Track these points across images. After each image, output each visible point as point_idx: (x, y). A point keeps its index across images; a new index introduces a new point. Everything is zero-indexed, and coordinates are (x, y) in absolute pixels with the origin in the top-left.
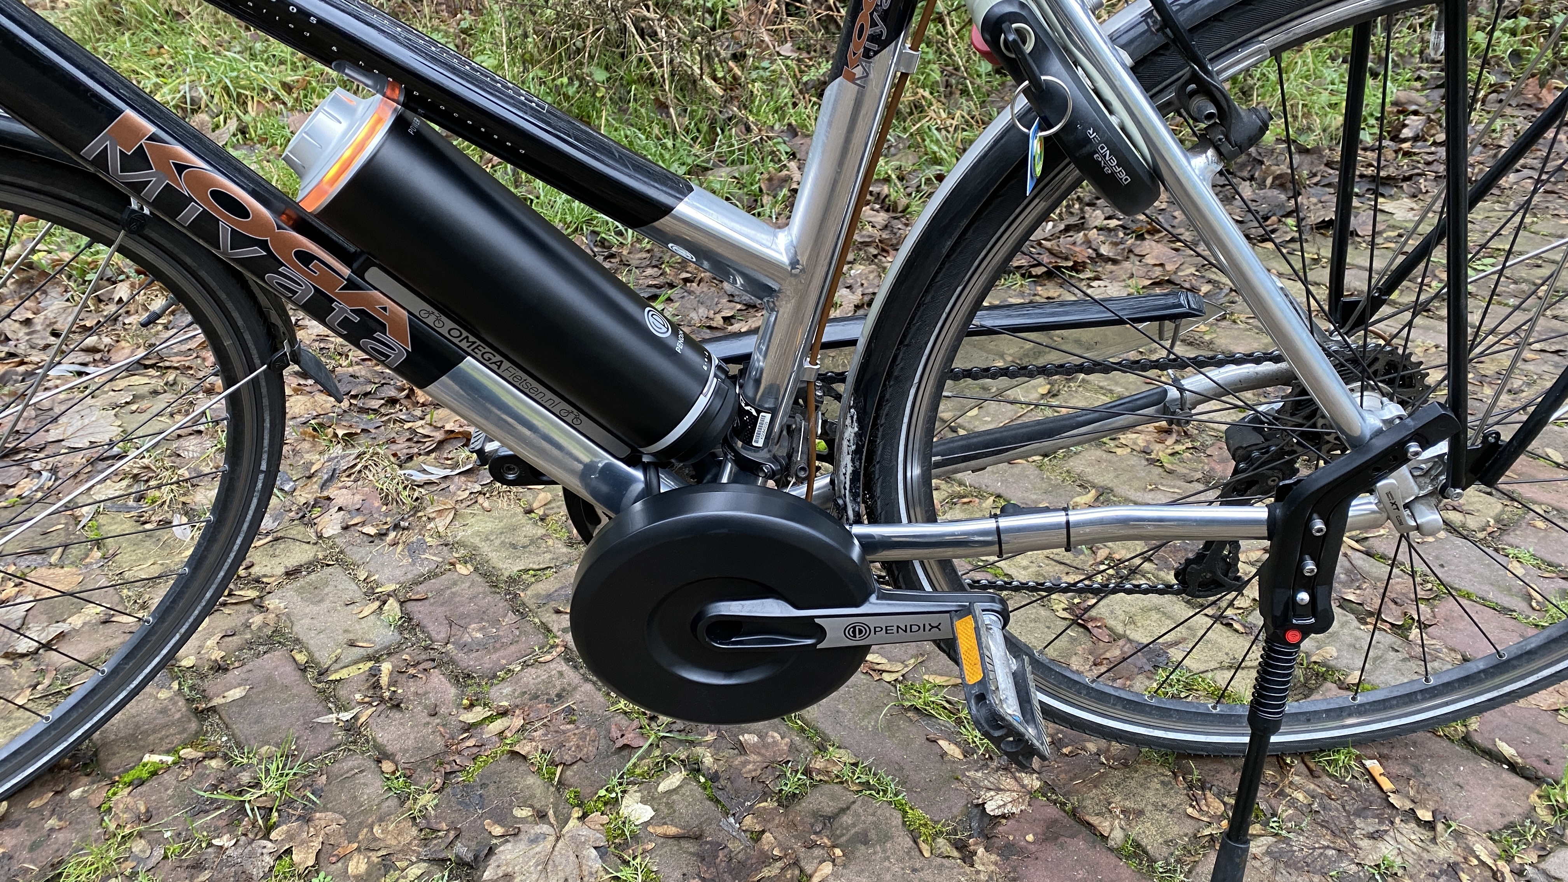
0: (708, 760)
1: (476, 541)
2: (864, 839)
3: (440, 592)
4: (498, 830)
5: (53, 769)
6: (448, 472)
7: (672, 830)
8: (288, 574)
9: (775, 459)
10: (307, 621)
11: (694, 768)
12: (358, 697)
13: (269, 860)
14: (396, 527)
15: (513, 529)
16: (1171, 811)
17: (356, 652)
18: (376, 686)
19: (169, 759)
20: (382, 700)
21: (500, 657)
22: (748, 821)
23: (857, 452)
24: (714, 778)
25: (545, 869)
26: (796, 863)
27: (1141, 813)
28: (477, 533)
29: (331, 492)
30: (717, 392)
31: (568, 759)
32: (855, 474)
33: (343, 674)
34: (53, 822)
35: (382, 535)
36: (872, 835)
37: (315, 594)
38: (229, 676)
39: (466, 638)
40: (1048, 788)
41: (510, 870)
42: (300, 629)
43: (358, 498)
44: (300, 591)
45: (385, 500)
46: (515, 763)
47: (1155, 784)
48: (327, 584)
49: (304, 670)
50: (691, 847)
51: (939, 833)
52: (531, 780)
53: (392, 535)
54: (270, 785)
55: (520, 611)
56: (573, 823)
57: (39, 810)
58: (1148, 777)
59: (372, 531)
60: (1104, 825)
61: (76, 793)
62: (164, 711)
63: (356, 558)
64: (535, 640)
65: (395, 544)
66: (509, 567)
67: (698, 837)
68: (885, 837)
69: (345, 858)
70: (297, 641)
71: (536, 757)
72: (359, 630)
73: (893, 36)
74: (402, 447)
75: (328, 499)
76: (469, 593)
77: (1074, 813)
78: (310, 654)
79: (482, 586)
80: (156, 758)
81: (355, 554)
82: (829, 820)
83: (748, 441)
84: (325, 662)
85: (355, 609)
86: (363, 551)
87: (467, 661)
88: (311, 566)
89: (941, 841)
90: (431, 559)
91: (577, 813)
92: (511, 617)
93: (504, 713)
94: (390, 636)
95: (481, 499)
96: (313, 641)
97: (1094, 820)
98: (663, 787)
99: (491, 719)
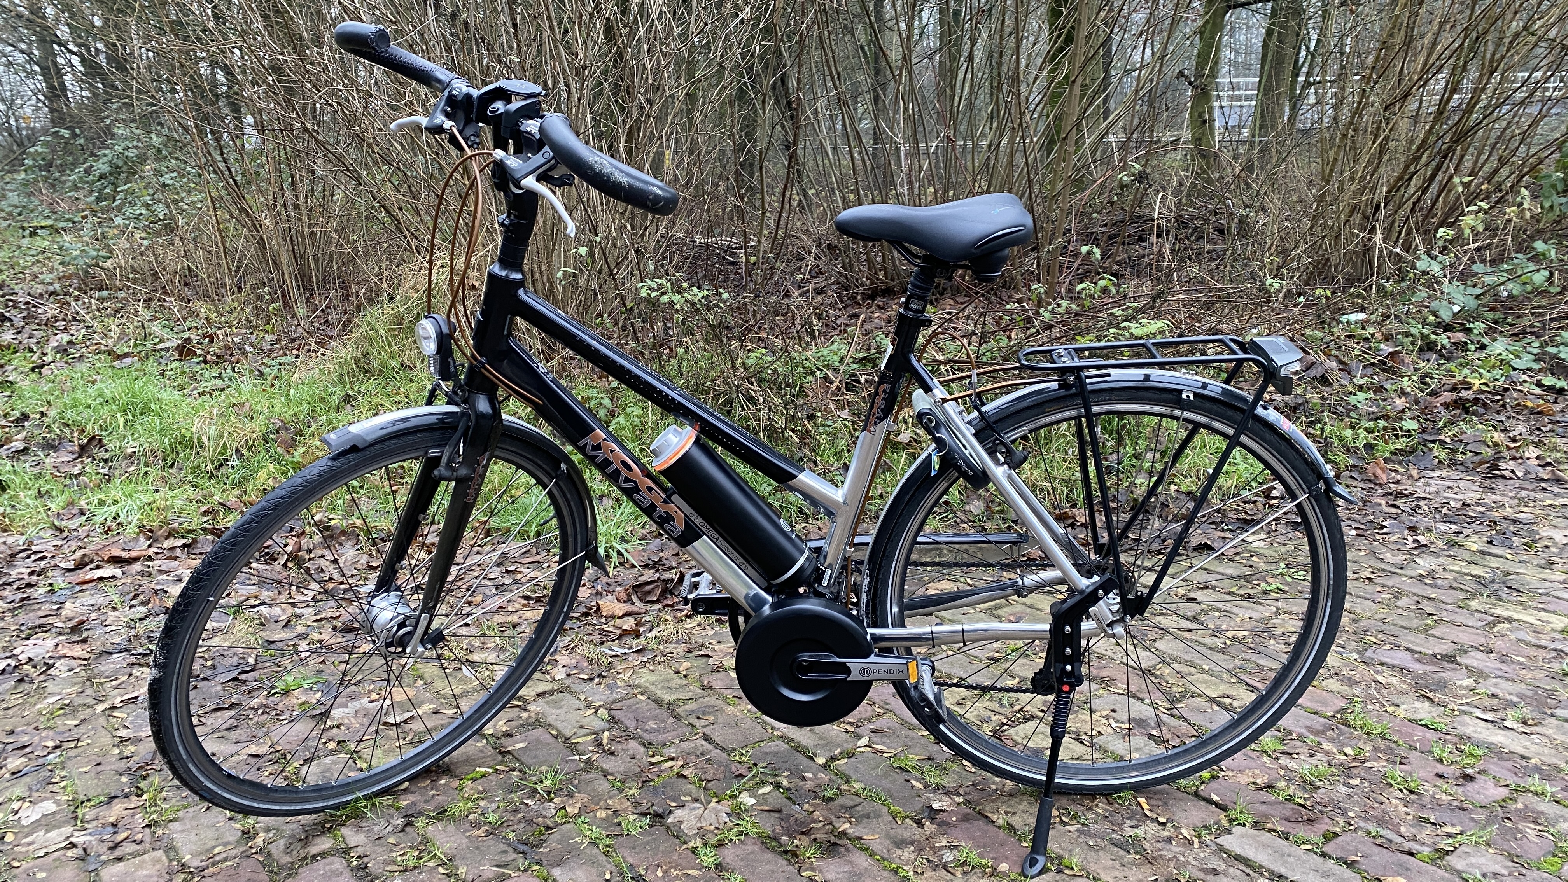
0: (785, 783)
1: (647, 685)
2: (868, 816)
3: (629, 707)
4: (674, 804)
5: (427, 771)
6: (627, 651)
7: (766, 808)
8: (538, 695)
9: (831, 593)
10: (554, 716)
11: (778, 786)
12: (591, 748)
13: (554, 812)
14: (600, 676)
15: (669, 680)
17: (584, 731)
18: (600, 744)
19: (490, 771)
20: (604, 751)
21: (668, 736)
22: (806, 806)
23: (868, 592)
24: (789, 789)
25: (700, 819)
26: (831, 824)
27: (1014, 814)
28: (647, 681)
29: (557, 657)
30: (807, 559)
31: (709, 778)
32: (868, 603)
33: (579, 740)
34: (433, 792)
35: (591, 679)
36: (872, 815)
37: (557, 705)
38: (514, 738)
39: (647, 727)
40: (968, 802)
41: (681, 820)
42: (551, 719)
43: (574, 661)
44: (547, 703)
45: (591, 662)
46: (680, 780)
47: (1025, 803)
48: (562, 700)
49: (556, 738)
50: (777, 815)
51: (907, 817)
52: (689, 786)
53: (597, 680)
54: (548, 783)
55: (678, 717)
56: (713, 804)
57: (425, 788)
58: (1021, 800)
59: (586, 677)
60: (994, 817)
61: (443, 782)
62: (482, 751)
63: (578, 690)
64: (687, 731)
65: (600, 684)
66: (667, 697)
67: (779, 811)
68: (878, 816)
69: (594, 811)
70: (550, 725)
71: (691, 776)
72: (584, 722)
73: (885, 417)
74: (596, 637)
75: (556, 661)
76: (645, 708)
77: (979, 813)
78: (558, 730)
79: (653, 705)
80: (482, 769)
81: (576, 688)
82: (849, 809)
83: (820, 584)
84: (568, 733)
85: (581, 712)
86: (581, 687)
87: (647, 737)
88: (551, 693)
89: (908, 820)
90: (621, 692)
91: (715, 800)
92: (671, 720)
93: (672, 759)
94: (603, 725)
95: (648, 665)
96: (560, 726)
97: (989, 815)
98: (761, 791)
99: (666, 761)
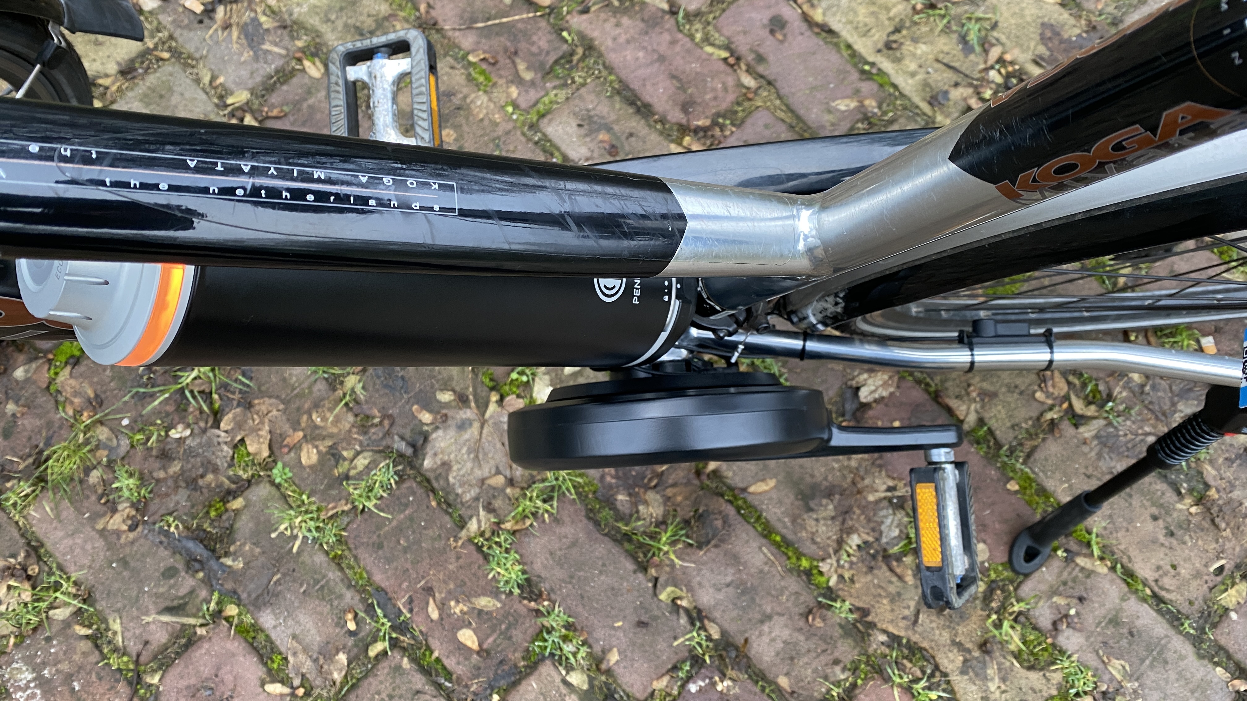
4: (427, 417)
13: (227, 450)
16: (1021, 393)
25: (477, 457)
34: (12, 407)
41: (446, 458)
56: (493, 408)
60: (961, 409)
61: (19, 373)
63: (191, 48)
69: (297, 448)
81: (188, 42)
86: (195, 39)
90: (273, 50)
91: (494, 397)
97: (953, 403)
